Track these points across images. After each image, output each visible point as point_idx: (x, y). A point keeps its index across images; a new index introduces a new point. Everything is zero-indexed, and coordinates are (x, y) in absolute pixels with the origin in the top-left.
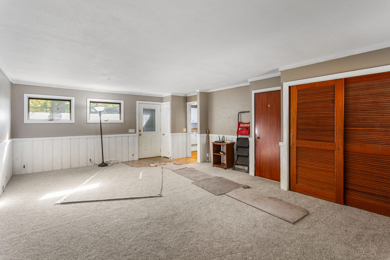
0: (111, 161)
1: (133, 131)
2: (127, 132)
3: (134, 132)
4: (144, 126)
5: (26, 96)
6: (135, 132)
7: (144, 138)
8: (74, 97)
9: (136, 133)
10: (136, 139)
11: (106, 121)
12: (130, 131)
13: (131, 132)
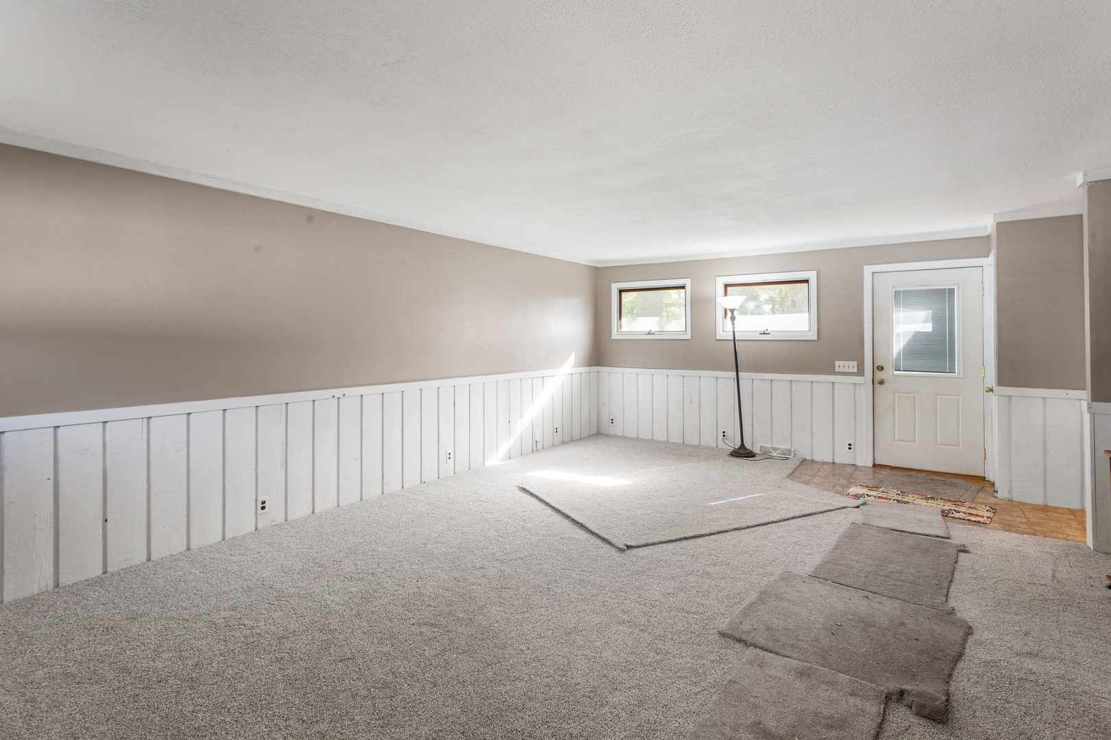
0: (775, 449)
1: (852, 366)
2: (831, 370)
3: (856, 371)
4: (899, 354)
5: (615, 287)
6: (860, 372)
7: (896, 395)
8: (689, 279)
9: (863, 376)
10: (864, 394)
11: (764, 333)
12: (840, 365)
13: (842, 370)
